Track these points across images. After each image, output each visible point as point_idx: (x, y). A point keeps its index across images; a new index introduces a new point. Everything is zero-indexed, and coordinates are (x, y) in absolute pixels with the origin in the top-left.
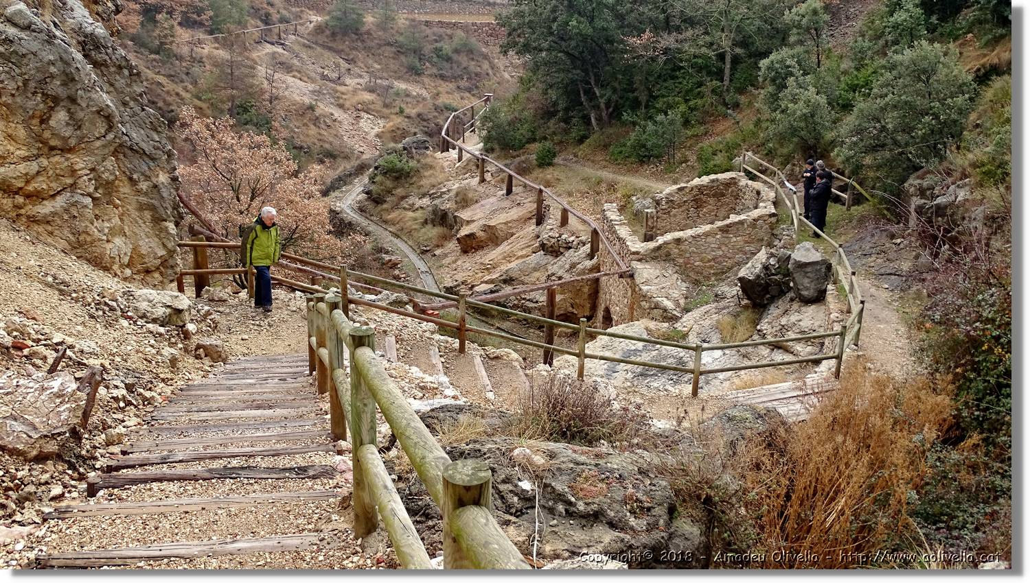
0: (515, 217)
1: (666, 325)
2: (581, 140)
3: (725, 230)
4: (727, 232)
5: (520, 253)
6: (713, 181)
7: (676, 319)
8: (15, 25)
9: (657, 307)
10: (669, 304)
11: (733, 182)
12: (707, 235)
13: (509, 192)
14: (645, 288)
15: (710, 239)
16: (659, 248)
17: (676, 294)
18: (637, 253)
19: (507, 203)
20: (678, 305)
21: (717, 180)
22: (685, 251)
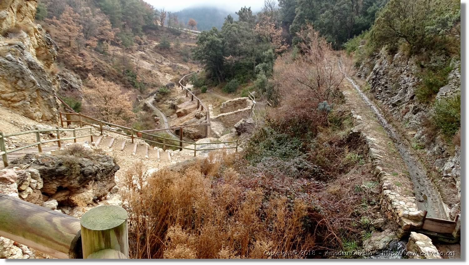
0: (192, 107)
1: (216, 139)
2: (216, 86)
3: (236, 113)
4: (237, 114)
5: (191, 118)
6: (239, 99)
7: (219, 137)
8: (8, 60)
9: (215, 134)
10: (218, 133)
11: (244, 100)
12: (231, 114)
13: (192, 100)
14: (212, 129)
15: (232, 116)
16: (218, 118)
17: (220, 130)
18: (212, 119)
19: (191, 103)
20: (220, 134)
21: (240, 99)
22: (225, 119)
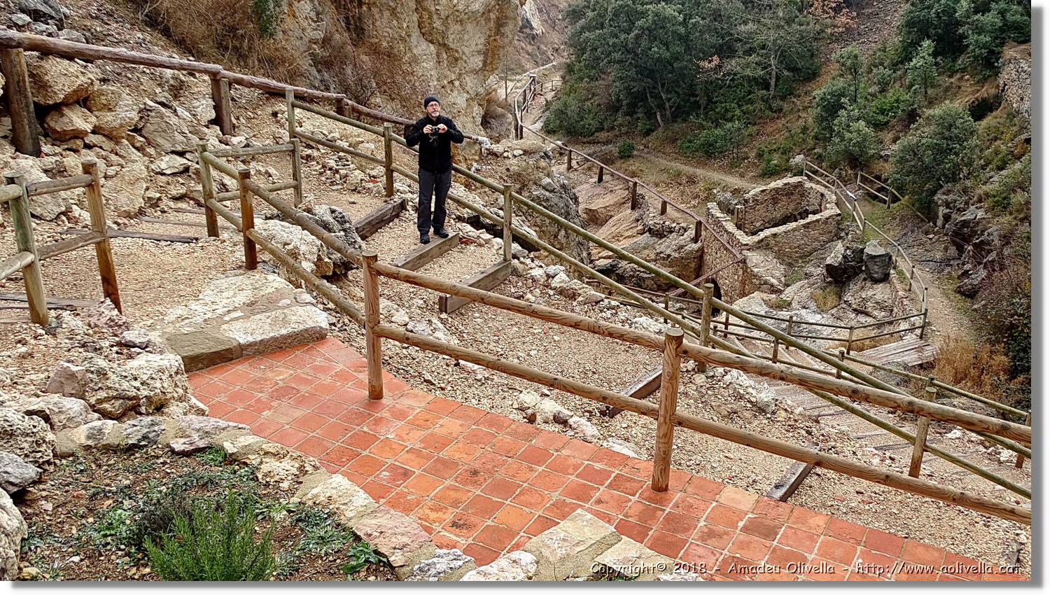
0: (612, 202)
1: (774, 296)
3: (806, 226)
4: (808, 228)
5: (627, 234)
6: (785, 184)
7: (781, 292)
9: (766, 283)
10: (774, 281)
11: (800, 184)
12: (794, 230)
13: (600, 180)
14: (756, 270)
15: (796, 233)
16: (762, 240)
17: (777, 274)
18: (747, 245)
19: (599, 190)
20: (780, 282)
21: (789, 183)
22: (779, 242)
